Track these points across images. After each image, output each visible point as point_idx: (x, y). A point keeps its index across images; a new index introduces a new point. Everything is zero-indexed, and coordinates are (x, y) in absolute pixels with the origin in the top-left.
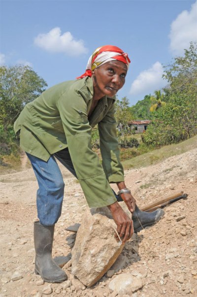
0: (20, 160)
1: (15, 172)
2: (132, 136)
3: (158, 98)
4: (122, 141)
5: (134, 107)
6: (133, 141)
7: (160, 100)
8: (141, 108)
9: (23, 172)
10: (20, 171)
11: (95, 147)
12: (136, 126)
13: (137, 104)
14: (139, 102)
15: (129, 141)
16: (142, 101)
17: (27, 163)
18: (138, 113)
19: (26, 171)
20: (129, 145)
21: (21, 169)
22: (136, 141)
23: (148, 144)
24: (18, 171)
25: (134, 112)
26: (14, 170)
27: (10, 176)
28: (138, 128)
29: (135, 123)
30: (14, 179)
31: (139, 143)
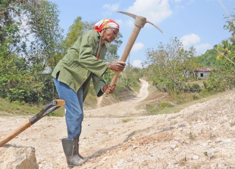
0: (96, 100)
1: (91, 109)
2: (195, 82)
3: (225, 47)
4: (186, 86)
5: (203, 55)
6: (196, 86)
7: (227, 49)
8: (210, 56)
9: (97, 109)
10: (95, 108)
11: (163, 91)
12: (202, 73)
13: (206, 53)
14: (208, 51)
15: (191, 86)
16: (211, 50)
17: (102, 102)
18: (206, 61)
19: (100, 109)
20: (191, 90)
21: (96, 107)
22: (198, 86)
23: (210, 90)
24: (93, 109)
25: (203, 60)
26: (90, 108)
27: (86, 112)
28: (204, 74)
29: (201, 70)
30: (88, 115)
31: (201, 88)
